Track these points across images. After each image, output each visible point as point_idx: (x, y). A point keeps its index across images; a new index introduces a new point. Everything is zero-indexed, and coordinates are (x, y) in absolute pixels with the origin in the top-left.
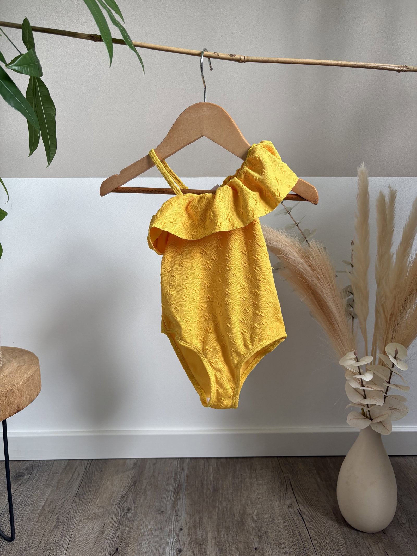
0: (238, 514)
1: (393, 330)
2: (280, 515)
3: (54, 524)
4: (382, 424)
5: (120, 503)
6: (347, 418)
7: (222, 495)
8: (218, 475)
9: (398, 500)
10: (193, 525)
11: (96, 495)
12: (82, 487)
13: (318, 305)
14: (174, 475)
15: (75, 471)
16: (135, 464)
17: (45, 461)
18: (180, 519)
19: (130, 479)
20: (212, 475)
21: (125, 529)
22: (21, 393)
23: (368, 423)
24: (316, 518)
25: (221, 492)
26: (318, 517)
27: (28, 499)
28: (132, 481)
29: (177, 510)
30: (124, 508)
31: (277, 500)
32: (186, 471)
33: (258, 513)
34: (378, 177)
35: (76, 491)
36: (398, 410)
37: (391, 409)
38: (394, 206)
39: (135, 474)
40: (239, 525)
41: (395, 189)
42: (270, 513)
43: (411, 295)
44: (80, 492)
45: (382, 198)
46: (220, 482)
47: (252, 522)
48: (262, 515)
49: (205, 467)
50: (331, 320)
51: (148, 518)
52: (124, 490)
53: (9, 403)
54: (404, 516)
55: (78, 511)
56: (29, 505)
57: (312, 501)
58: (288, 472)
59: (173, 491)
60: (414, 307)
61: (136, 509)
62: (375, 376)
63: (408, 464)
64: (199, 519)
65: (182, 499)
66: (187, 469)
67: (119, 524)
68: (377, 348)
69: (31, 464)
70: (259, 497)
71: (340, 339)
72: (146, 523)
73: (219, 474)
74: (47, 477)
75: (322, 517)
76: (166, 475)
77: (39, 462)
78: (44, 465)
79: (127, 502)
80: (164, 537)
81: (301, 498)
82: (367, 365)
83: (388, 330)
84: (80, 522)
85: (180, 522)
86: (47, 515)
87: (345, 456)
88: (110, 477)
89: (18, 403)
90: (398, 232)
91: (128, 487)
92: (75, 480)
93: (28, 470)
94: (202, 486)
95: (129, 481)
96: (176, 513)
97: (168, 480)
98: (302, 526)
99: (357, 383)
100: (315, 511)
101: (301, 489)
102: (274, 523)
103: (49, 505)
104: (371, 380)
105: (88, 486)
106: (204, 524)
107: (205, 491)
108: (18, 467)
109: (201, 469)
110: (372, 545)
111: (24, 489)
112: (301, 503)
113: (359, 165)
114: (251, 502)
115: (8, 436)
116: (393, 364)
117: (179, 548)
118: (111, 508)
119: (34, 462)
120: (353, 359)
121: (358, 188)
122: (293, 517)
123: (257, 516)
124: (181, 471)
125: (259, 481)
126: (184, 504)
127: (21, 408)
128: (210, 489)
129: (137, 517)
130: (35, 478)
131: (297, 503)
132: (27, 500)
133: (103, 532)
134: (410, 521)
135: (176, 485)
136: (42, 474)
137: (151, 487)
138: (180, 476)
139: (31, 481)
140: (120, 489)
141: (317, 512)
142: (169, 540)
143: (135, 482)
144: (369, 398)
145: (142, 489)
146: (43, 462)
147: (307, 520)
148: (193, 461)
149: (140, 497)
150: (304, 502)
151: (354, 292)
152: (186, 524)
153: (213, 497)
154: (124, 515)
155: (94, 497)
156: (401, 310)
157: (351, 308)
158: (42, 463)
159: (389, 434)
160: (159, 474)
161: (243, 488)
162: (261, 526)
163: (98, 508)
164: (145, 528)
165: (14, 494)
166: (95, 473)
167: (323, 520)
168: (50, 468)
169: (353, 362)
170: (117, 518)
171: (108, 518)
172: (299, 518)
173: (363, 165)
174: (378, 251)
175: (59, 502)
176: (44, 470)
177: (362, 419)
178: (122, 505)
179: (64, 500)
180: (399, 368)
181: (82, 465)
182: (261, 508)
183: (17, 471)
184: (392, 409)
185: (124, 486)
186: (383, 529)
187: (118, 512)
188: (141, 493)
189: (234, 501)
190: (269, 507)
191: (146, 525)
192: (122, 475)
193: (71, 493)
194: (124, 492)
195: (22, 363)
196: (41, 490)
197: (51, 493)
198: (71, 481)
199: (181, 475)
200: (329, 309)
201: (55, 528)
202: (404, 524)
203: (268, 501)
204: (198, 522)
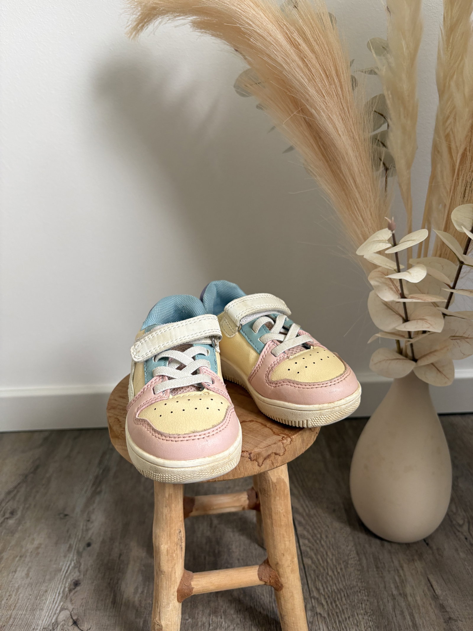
4: (435, 366)
6: (371, 360)
10: (111, 536)
18: (91, 527)
19: (30, 463)
23: (409, 366)
24: (315, 518)
26: (319, 516)
28: (33, 465)
29: (90, 512)
30: (6, 511)
37: (453, 337)
39: (40, 456)
51: (38, 528)
52: (15, 481)
54: (461, 511)
57: (312, 490)
59: (93, 480)
61: (24, 512)
63: (468, 426)
65: (103, 493)
72: (34, 535)
75: (325, 517)
79: (14, 500)
80: (56, 560)
85: (90, 532)
91: (24, 475)
96: (88, 516)
97: (89, 463)
99: (392, 291)
100: (315, 507)
106: (129, 534)
110: (405, 566)
117: (76, 579)
120: (385, 240)
126: (104, 501)
129: (23, 526)
134: (470, 519)
135: (100, 470)
137: (60, 474)
141: (318, 507)
142: (63, 565)
144: (415, 319)
145: (44, 478)
149: (37, 492)
152: (99, 535)
159: (448, 383)
164: (29, 545)
167: (326, 521)
169: (385, 247)
177: (398, 360)
178: (5, 504)
184: (456, 338)
185: (17, 474)
186: (425, 537)
188: (42, 484)
192: (21, 457)
194: (15, 484)
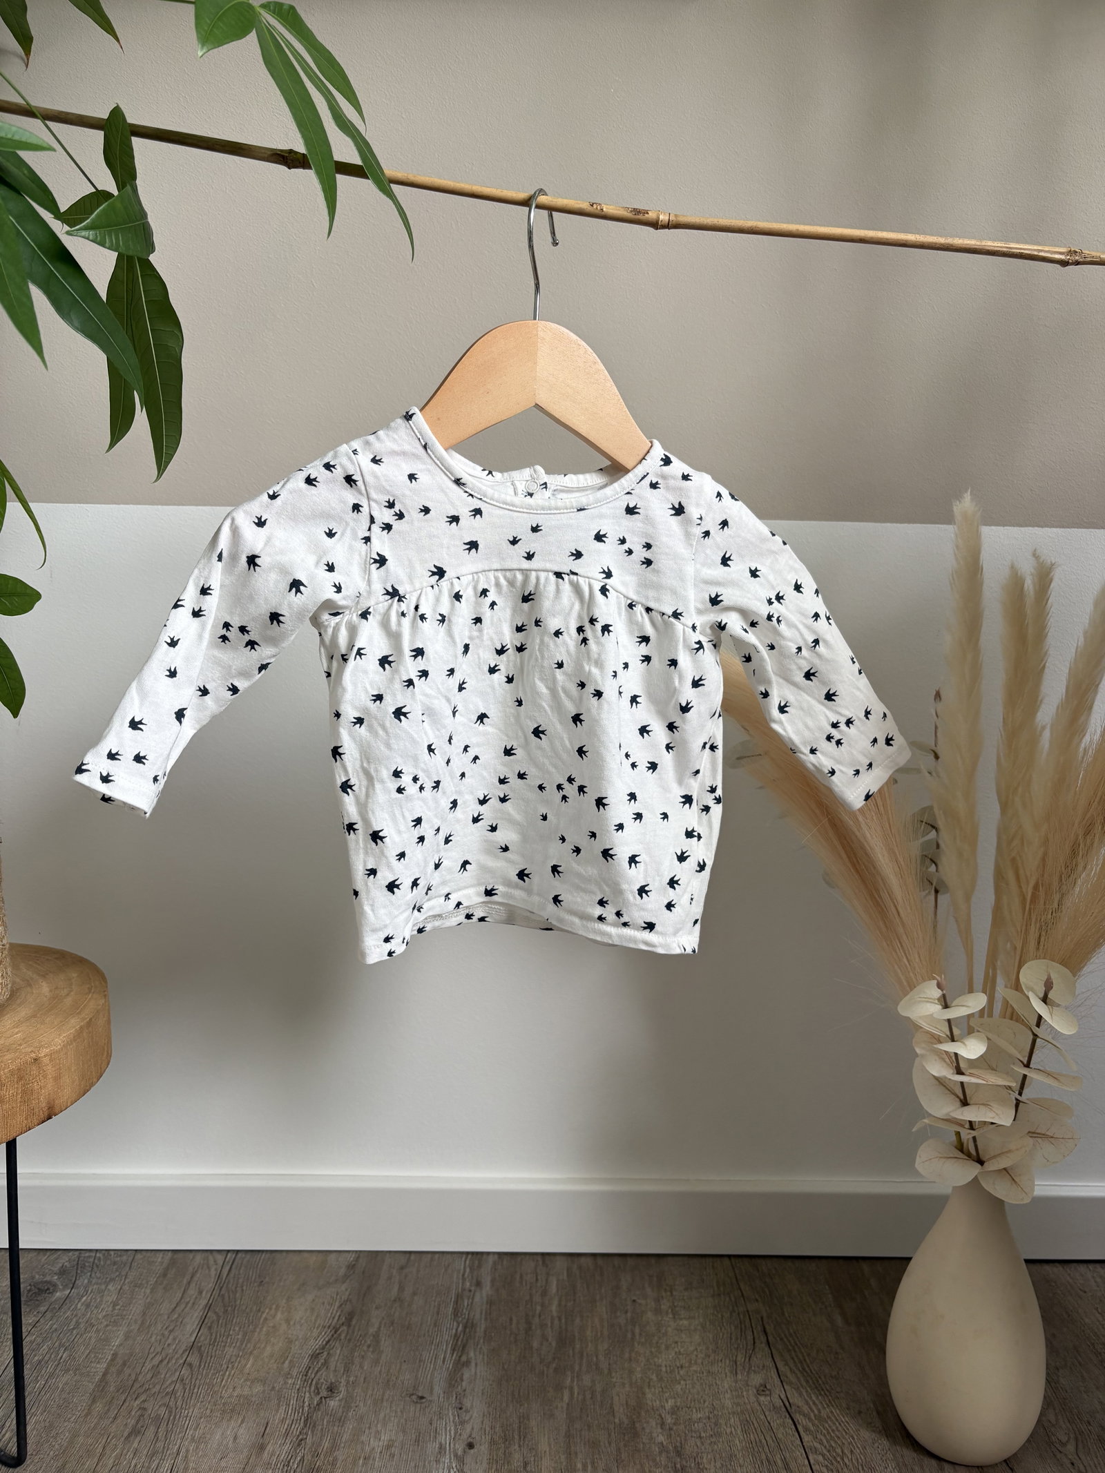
0: (624, 1409)
1: (1041, 926)
2: (734, 1413)
3: (132, 1422)
4: (1008, 1173)
5: (310, 1372)
6: (918, 1157)
7: (582, 1355)
8: (572, 1303)
9: (1047, 1379)
10: (502, 1435)
11: (244, 1349)
12: (209, 1324)
13: (844, 856)
14: (453, 1299)
15: (189, 1283)
16: (351, 1267)
17: (112, 1253)
18: (467, 1418)
19: (336, 1308)
20: (556, 1302)
21: (321, 1440)
22: (60, 1069)
23: (972, 1170)
24: (829, 1422)
25: (578, 1346)
26: (837, 1420)
27: (64, 1353)
28: (342, 1311)
29: (460, 1394)
30: (319, 1386)
31: (728, 1374)
32: (487, 1289)
33: (676, 1406)
34: (1005, 528)
35: (191, 1335)
36: (1052, 1137)
37: (1033, 1134)
38: (1047, 606)
39: (350, 1294)
40: (626, 1438)
41: (1049, 561)
42: (707, 1407)
43: (1088, 837)
44: (202, 1339)
45: (1016, 582)
46: (578, 1320)
47: (660, 1430)
48: (686, 1412)
49: (537, 1280)
50: (880, 897)
51: (382, 1415)
52: (321, 1336)
53: (27, 1094)
54: (1064, 1421)
55: (196, 1390)
56: (68, 1370)
57: (820, 1377)
58: (759, 1299)
59: (451, 1342)
60: (1095, 867)
61: (350, 1389)
62: (992, 1048)
63: (1075, 1283)
64: (520, 1418)
65: (473, 1364)
66: (488, 1283)
67: (305, 1426)
68: (998, 972)
69: (74, 1261)
70: (678, 1365)
71: (902, 946)
72: (376, 1426)
73: (574, 1300)
74: (114, 1297)
75: (847, 1422)
76: (434, 1298)
77: (95, 1256)
78: (108, 1262)
79: (327, 1368)
80: (424, 1465)
81: (791, 1369)
82: (970, 1016)
83: (1026, 926)
84: (201, 1418)
85: (468, 1428)
86: (113, 1398)
87: (908, 1260)
88: (284, 1301)
89: (49, 1094)
90: (1056, 669)
91: (331, 1327)
92: (190, 1305)
93: (64, 1276)
94: (528, 1330)
95: (335, 1312)
96: (458, 1401)
97: (438, 1313)
98: (793, 1445)
99: (945, 1065)
100: (828, 1406)
101: (791, 1345)
102: (719, 1435)
103: (119, 1372)
104: (982, 1056)
105: (224, 1324)
106: (533, 1432)
107: (535, 1344)
108: (40, 1267)
109: (526, 1284)
111: (55, 1326)
112: (790, 1383)
113: (959, 497)
114: (657, 1376)
115: (20, 1182)
116: (1040, 1017)
118: (286, 1383)
119: (83, 1255)
120: (934, 999)
121: (955, 555)
122: (769, 1419)
123: (672, 1414)
124: (473, 1288)
125: (681, 1319)
126: (478, 1377)
127: (57, 1109)
128: (550, 1340)
129: (354, 1411)
130: (85, 1298)
131: (779, 1383)
132: (61, 1358)
133: (262, 1448)
134: (1079, 1437)
135: (458, 1327)
136: (103, 1287)
137: (391, 1328)
138: (470, 1300)
139: (73, 1307)
140: (309, 1334)
141: (833, 1406)
143: (351, 1316)
144: (976, 1104)
145: (365, 1335)
146: (106, 1254)
147: (806, 1429)
148: (505, 1262)
149: (363, 1357)
150: (798, 1378)
151: (941, 823)
152: (483, 1431)
153: (556, 1360)
154: (318, 1405)
155: (241, 1354)
156: (1061, 877)
157: (931, 865)
158: (102, 1258)
159: (1027, 1201)
160: (414, 1294)
161: (637, 1337)
162: (683, 1443)
163: (249, 1383)
164: (374, 1441)
165: (28, 1339)
166: (244, 1288)
167: (848, 1429)
168: (124, 1273)
169: (935, 1009)
170: (301, 1411)
171: (277, 1411)
172: (784, 1422)
173: (969, 497)
174: (1004, 718)
175: (146, 1364)
176: (107, 1278)
177: (956, 1160)
178: (313, 1375)
179: (158, 1358)
180: (1056, 1027)
181: (209, 1268)
182: (685, 1392)
183: (37, 1277)
184: (1036, 1135)
185: (319, 1325)
186: (1006, 1457)
187: (303, 1395)
188: (366, 1344)
189: (614, 1374)
190: (705, 1391)
191: (378, 1432)
192: (316, 1296)
193: (179, 1341)
194: (320, 1342)
195: (64, 988)
196: (98, 1331)
197: (125, 1340)
198: (179, 1309)
199: (473, 1299)
200: (875, 868)
201: (135, 1432)
202: (1064, 1445)
203: (705, 1374)
204: (516, 1426)
